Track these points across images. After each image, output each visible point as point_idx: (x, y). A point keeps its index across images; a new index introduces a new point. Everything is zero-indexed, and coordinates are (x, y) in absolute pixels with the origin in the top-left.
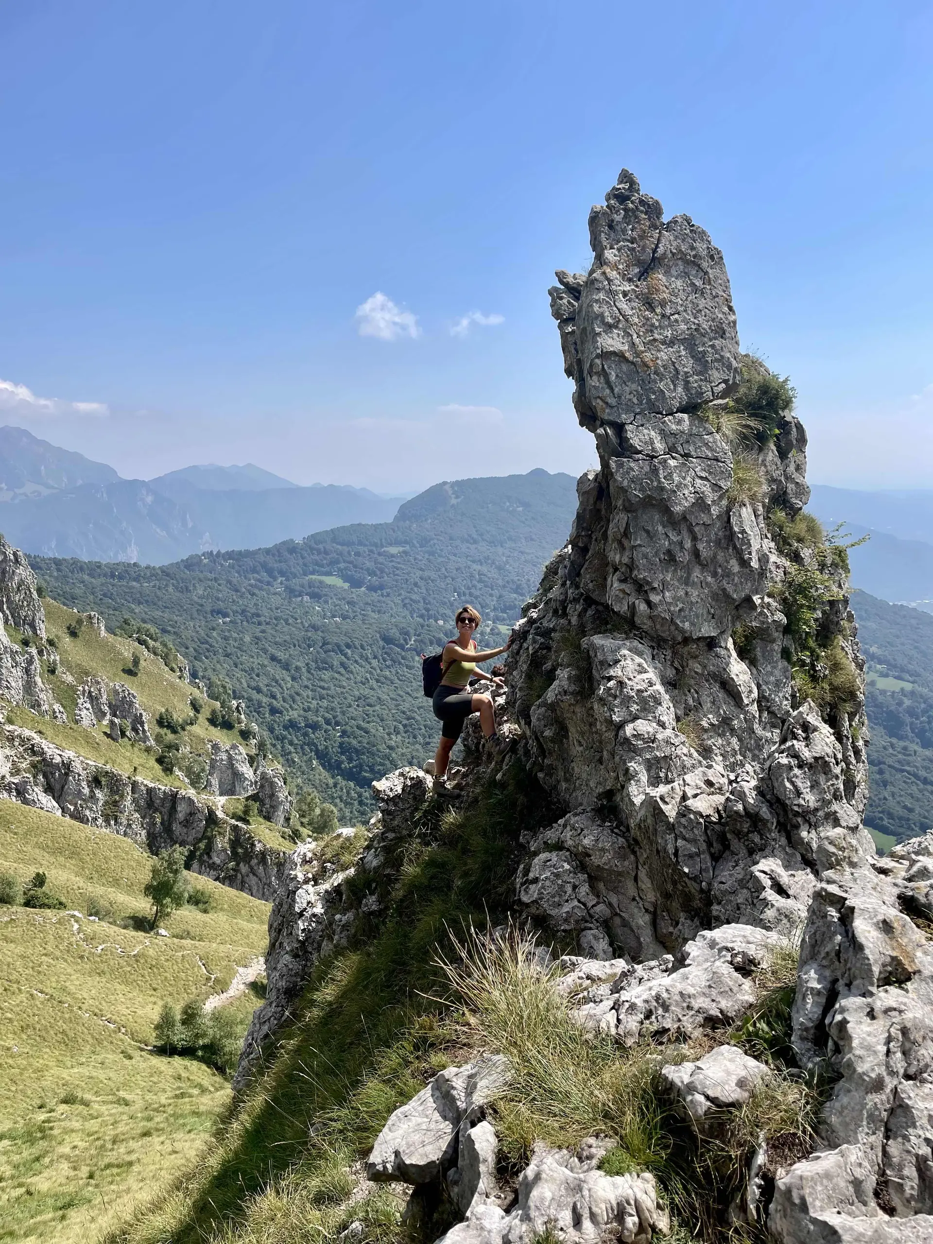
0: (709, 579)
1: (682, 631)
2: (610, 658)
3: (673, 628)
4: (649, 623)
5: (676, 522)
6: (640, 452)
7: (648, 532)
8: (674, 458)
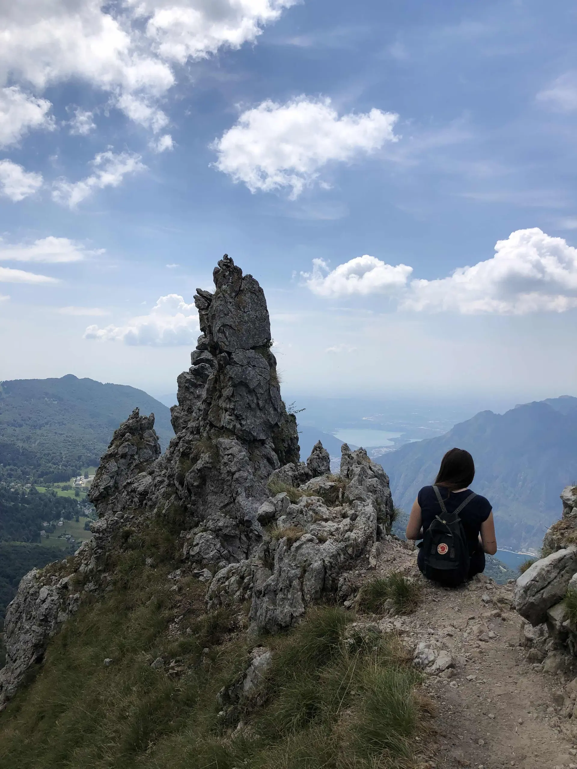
0: (263, 415)
1: (254, 436)
2: (228, 447)
3: (250, 435)
4: (241, 433)
5: (251, 391)
6: (238, 364)
7: (241, 395)
8: (250, 367)
